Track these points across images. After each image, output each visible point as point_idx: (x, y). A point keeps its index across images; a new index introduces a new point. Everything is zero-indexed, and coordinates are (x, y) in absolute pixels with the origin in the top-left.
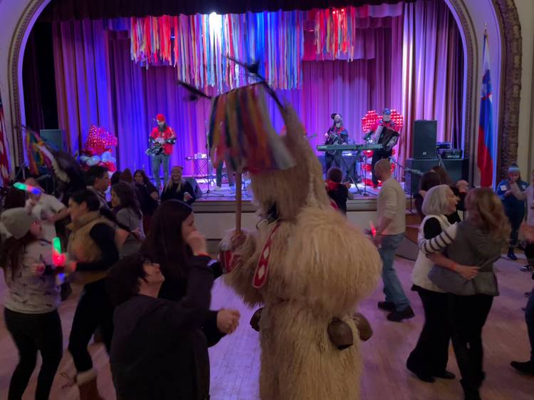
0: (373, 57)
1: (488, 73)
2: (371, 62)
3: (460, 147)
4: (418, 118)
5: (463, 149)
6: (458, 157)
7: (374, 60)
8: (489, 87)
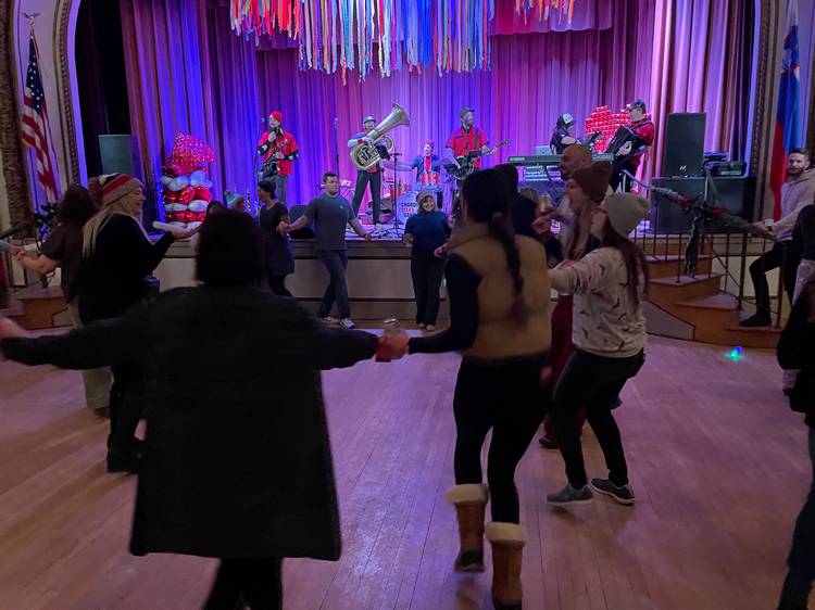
0: (609, 26)
1: (794, 30)
2: (606, 36)
3: (743, 158)
4: (676, 110)
5: (747, 160)
6: (739, 173)
7: (612, 29)
8: (794, 55)
